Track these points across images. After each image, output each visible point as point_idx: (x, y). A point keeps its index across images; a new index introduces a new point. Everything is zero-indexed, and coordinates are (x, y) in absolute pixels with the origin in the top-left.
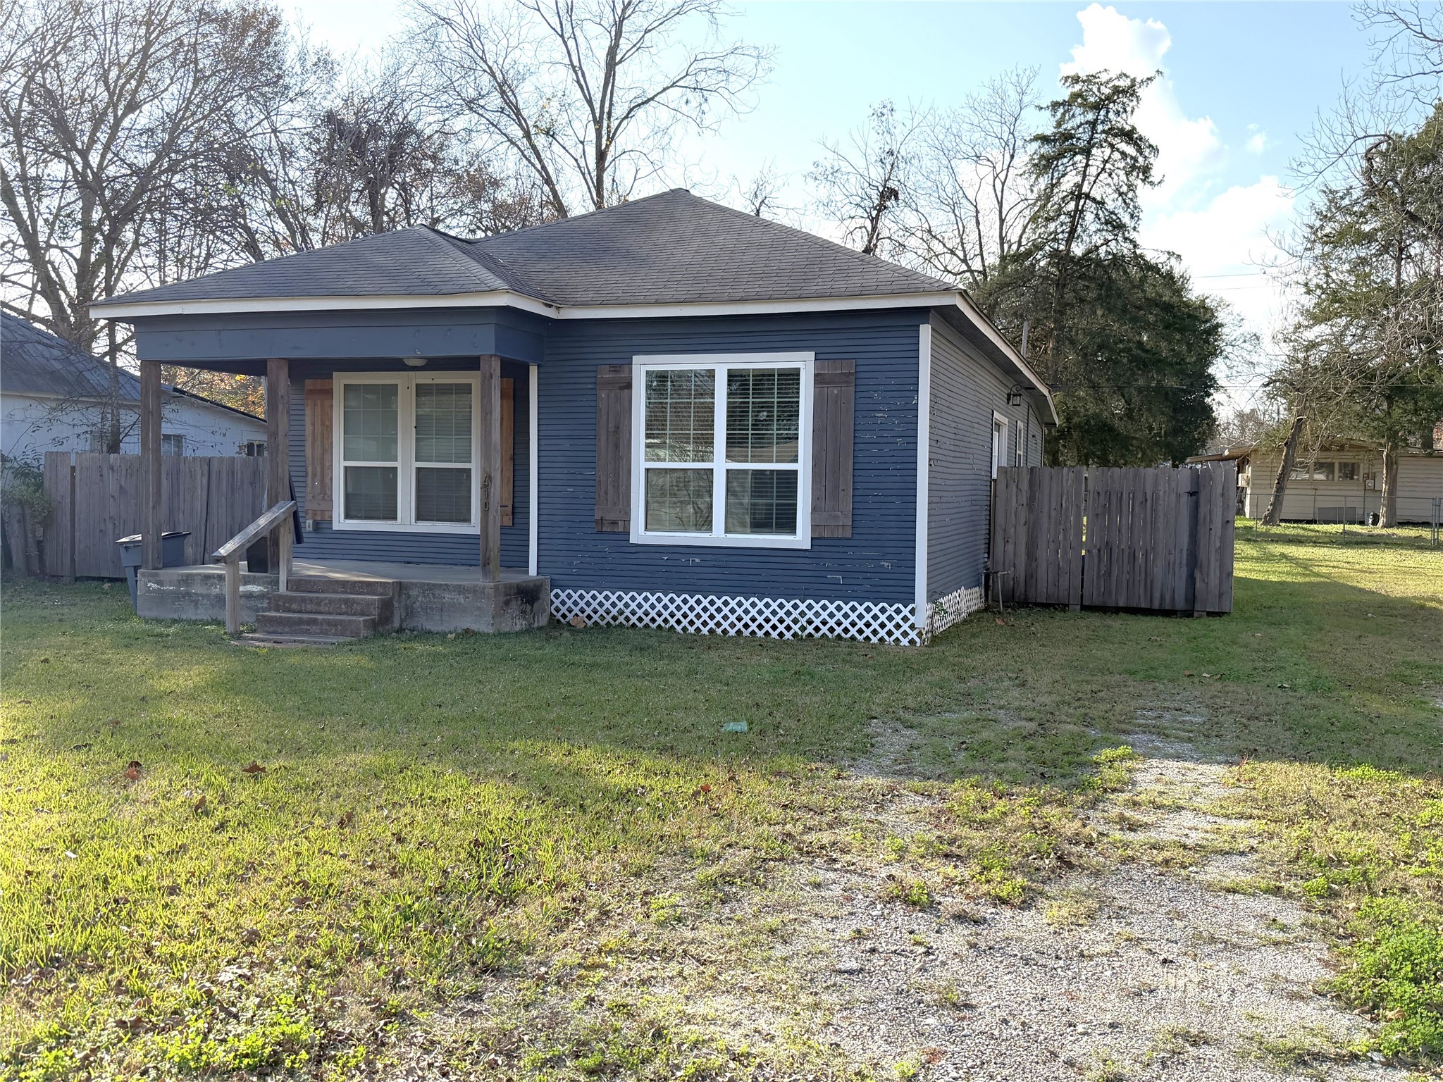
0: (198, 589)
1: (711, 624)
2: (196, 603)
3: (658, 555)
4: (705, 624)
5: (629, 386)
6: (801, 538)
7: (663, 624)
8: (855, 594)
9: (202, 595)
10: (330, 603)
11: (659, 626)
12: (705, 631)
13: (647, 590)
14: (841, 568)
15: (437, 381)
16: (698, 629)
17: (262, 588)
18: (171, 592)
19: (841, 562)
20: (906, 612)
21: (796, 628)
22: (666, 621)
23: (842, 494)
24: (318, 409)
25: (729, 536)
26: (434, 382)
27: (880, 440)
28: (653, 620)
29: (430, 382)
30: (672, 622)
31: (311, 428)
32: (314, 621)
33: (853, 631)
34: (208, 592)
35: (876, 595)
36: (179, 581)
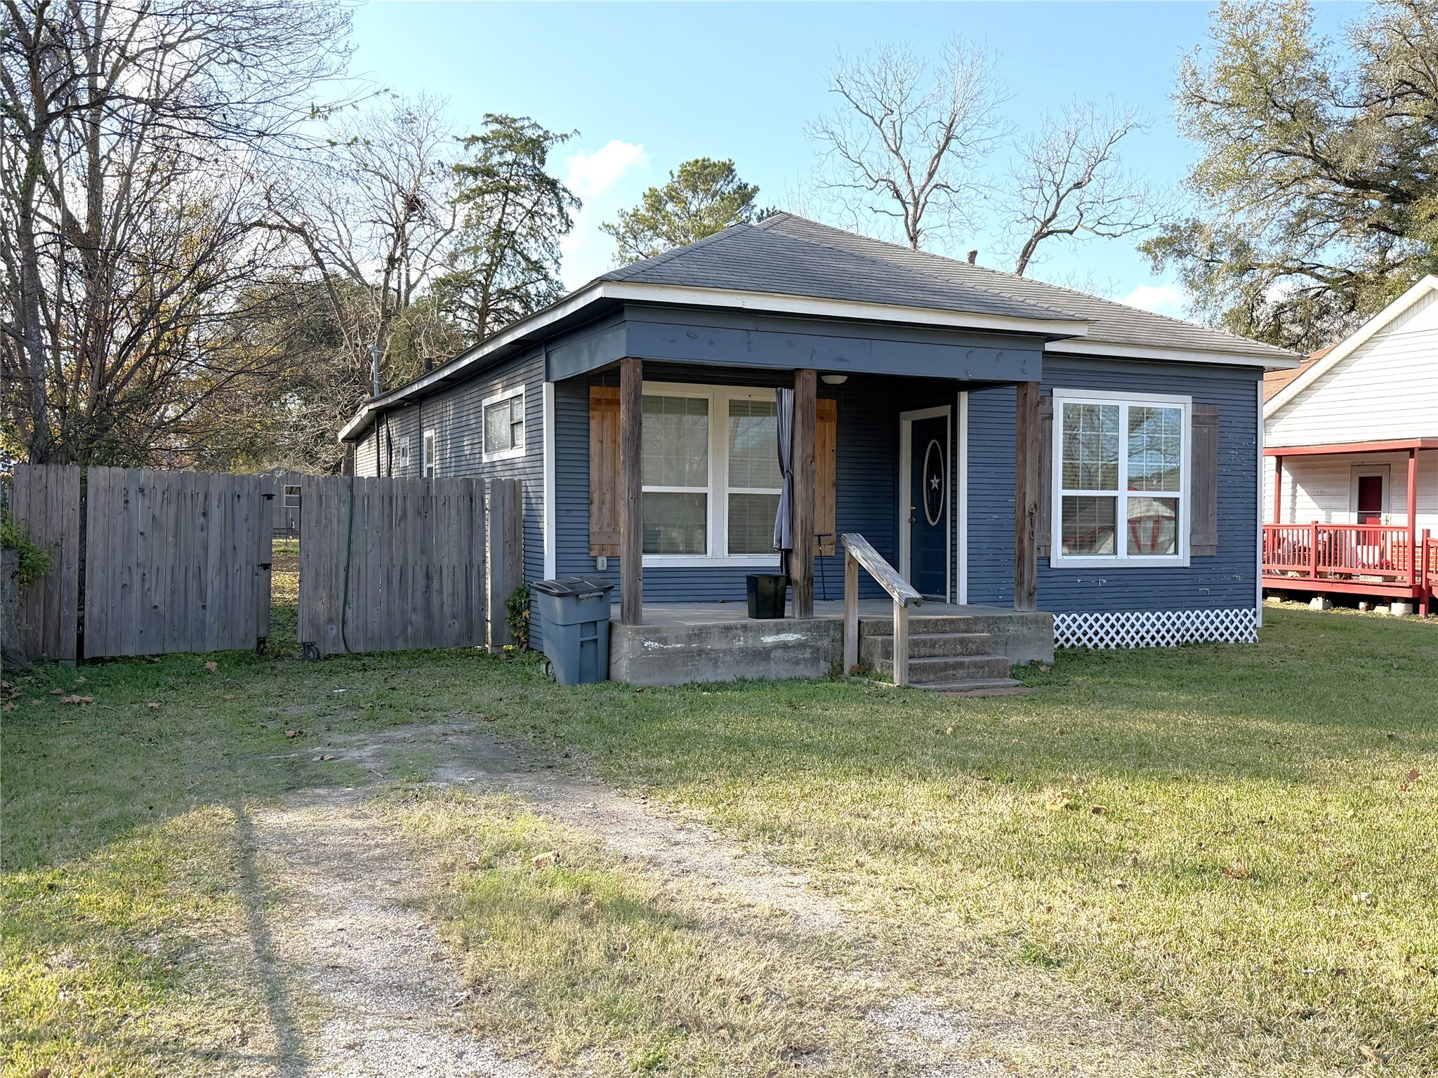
0: (714, 644)
1: (1118, 639)
2: (716, 661)
3: (1071, 579)
4: (1113, 639)
5: (1051, 417)
6: (1182, 558)
7: (1076, 643)
8: (1217, 604)
9: (724, 652)
10: (945, 644)
11: (1073, 645)
12: (1113, 646)
13: (1063, 612)
14: (1209, 582)
15: (753, 399)
16: (1107, 645)
17: (799, 636)
18: (677, 651)
19: (1208, 576)
20: (1250, 615)
21: (1178, 636)
22: (1079, 640)
23: (1210, 518)
24: (608, 422)
25: (1131, 557)
26: (750, 399)
27: (1233, 473)
28: (1067, 640)
29: (746, 398)
30: (1085, 640)
31: (599, 445)
32: (961, 665)
33: (1216, 635)
34: (729, 646)
35: (1232, 603)
36: (690, 637)
